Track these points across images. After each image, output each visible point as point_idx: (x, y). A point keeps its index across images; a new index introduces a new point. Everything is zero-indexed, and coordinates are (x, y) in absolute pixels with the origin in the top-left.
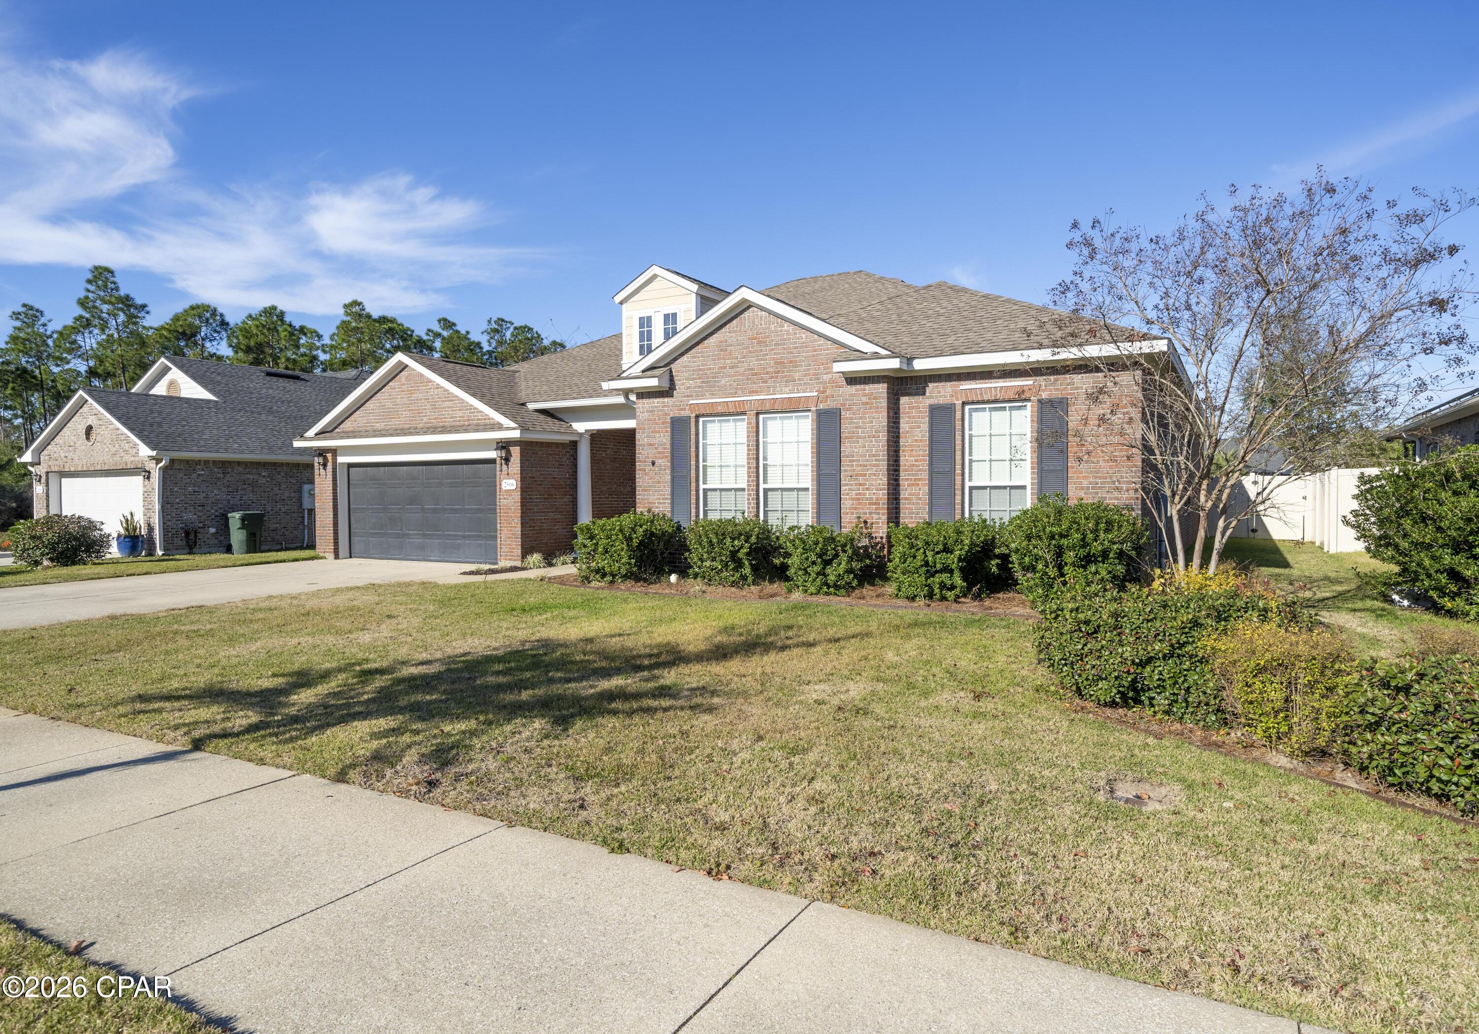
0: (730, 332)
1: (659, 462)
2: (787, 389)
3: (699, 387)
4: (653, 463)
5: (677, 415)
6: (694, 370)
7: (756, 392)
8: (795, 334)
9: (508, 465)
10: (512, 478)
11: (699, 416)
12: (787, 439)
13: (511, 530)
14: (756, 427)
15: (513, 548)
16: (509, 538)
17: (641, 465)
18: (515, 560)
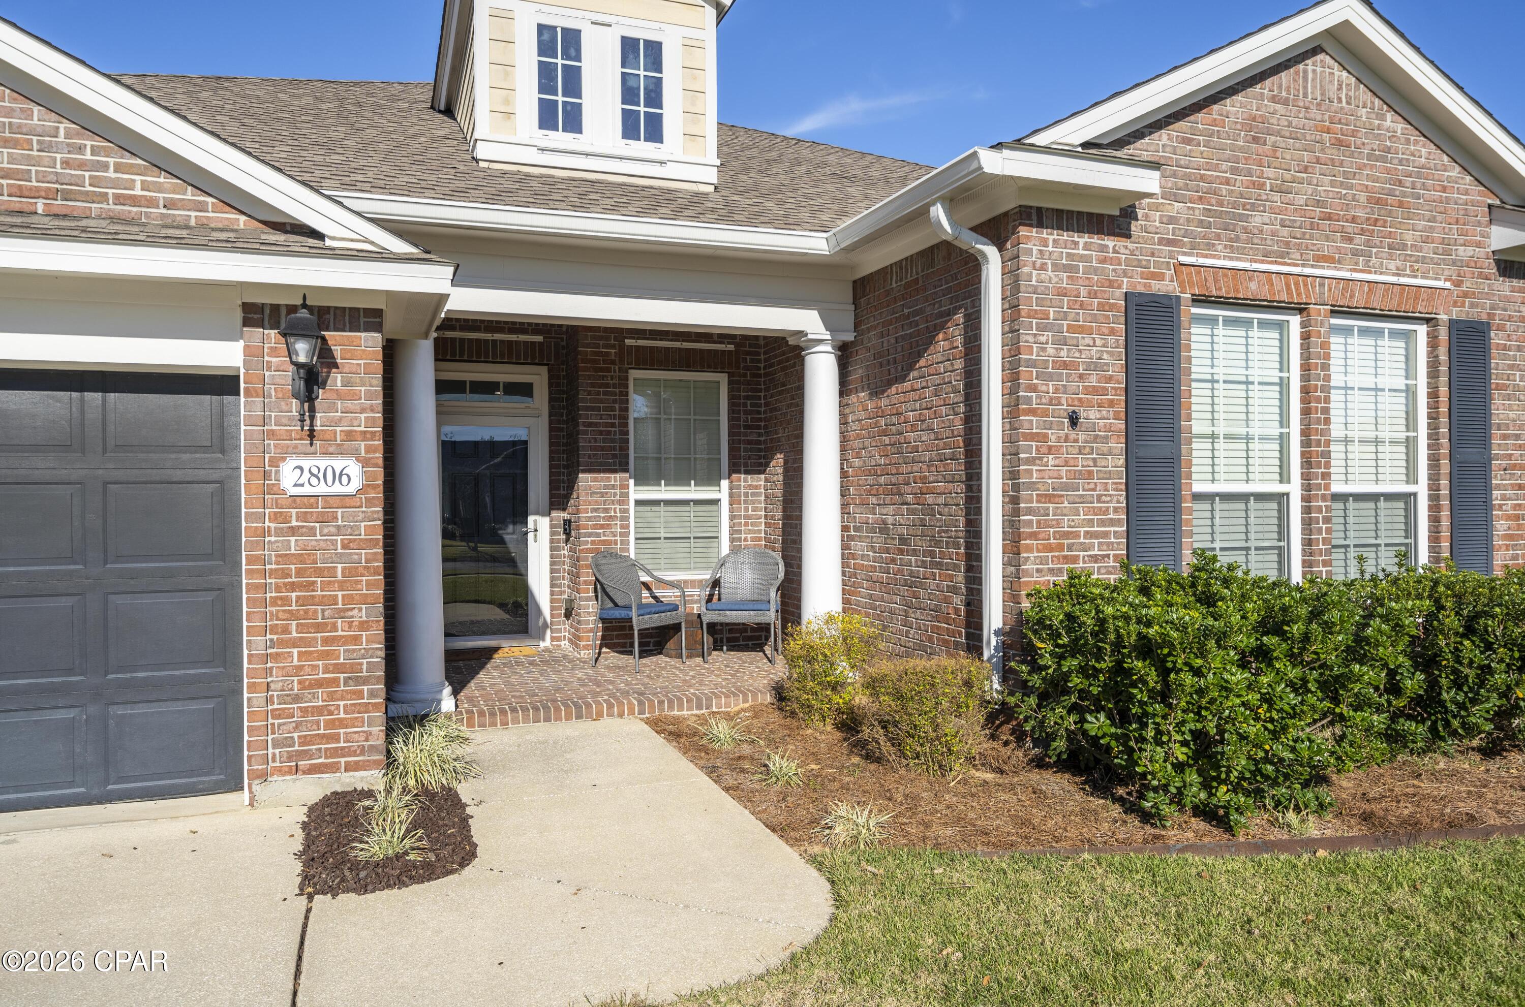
0: (1273, 99)
1: (1089, 415)
2: (1392, 265)
3: (1201, 223)
4: (1074, 420)
5: (1140, 289)
6: (1187, 177)
7: (1329, 260)
8: (1408, 142)
9: (309, 398)
10: (341, 452)
11: (1198, 300)
12: (1369, 382)
13: (325, 655)
14: (1326, 345)
15: (342, 723)
16: (320, 684)
17: (1031, 423)
18: (349, 768)
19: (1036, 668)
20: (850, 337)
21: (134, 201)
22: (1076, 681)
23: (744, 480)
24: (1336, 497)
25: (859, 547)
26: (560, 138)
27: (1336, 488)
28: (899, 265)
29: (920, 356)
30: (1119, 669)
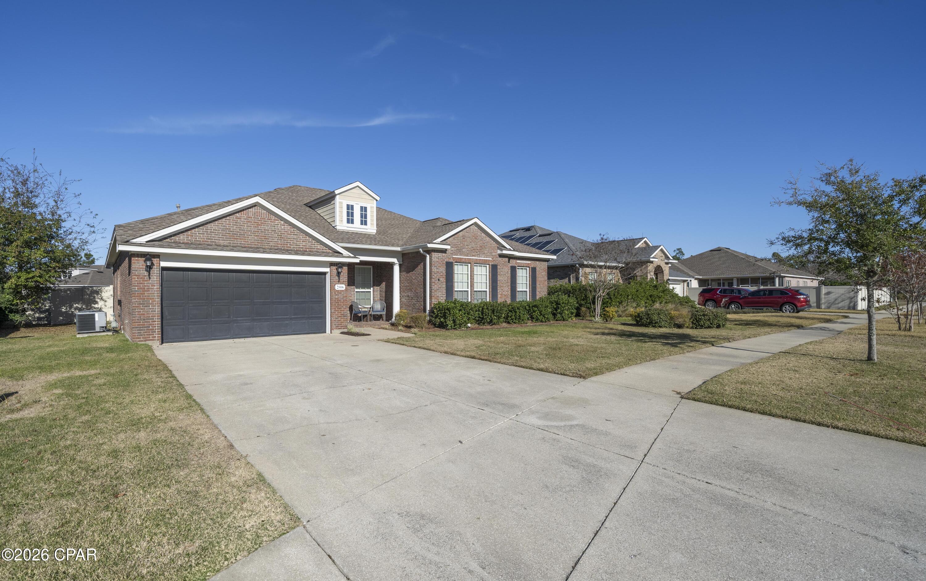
0: (466, 232)
1: (441, 279)
2: (483, 256)
3: (455, 252)
4: (439, 280)
5: (448, 261)
6: (453, 246)
7: (474, 256)
9: (339, 277)
10: (342, 284)
11: (455, 262)
12: (481, 274)
13: (340, 313)
14: (474, 268)
15: (342, 322)
16: (340, 317)
17: (433, 280)
18: (343, 329)
19: (434, 314)
20: (401, 263)
21: (318, 249)
22: (439, 315)
23: (376, 288)
24: (475, 291)
25: (403, 299)
26: (350, 225)
27: (475, 290)
28: (411, 253)
29: (415, 268)
30: (445, 313)
